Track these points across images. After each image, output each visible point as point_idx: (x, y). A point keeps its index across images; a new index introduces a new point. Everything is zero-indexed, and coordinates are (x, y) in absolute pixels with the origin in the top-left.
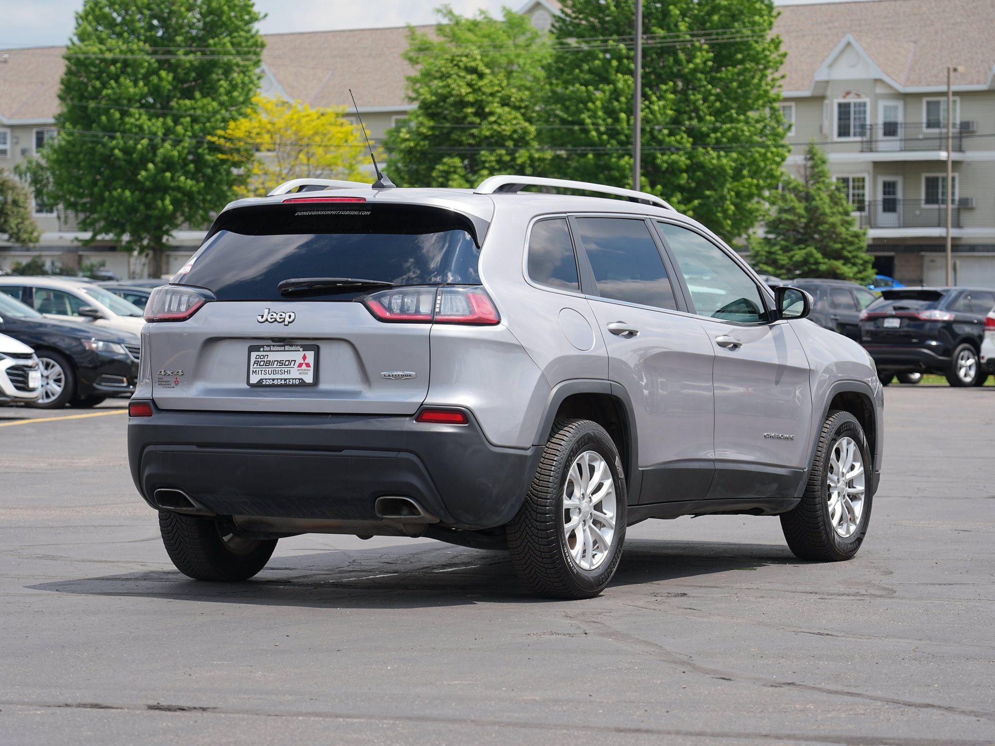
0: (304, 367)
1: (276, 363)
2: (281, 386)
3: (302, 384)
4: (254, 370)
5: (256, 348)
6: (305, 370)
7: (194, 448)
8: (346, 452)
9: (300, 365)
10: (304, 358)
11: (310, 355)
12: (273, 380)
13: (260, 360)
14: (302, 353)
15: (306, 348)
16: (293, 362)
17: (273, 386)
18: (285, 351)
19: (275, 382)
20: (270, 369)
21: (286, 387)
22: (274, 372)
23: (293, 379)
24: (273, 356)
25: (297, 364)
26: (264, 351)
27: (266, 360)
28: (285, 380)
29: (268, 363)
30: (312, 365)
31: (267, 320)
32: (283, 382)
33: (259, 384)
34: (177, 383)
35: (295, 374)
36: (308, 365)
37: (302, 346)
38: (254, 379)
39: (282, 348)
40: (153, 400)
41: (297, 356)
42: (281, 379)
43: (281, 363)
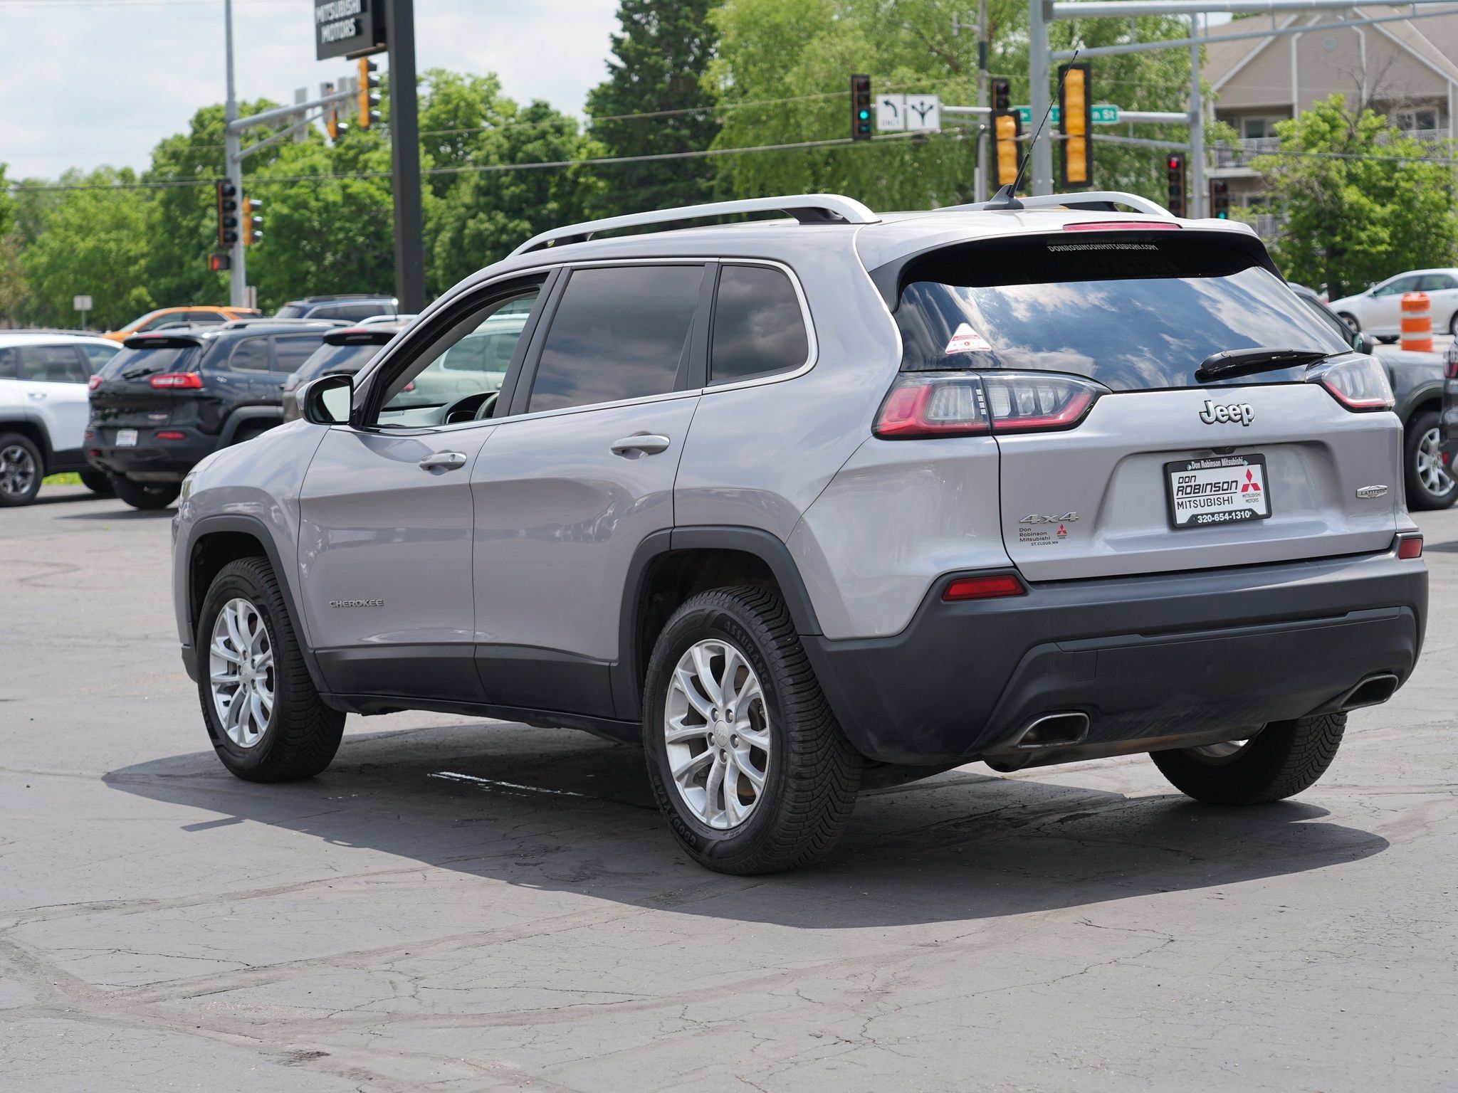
0: (1251, 488)
1: (1209, 487)
2: (1225, 523)
3: (1255, 517)
4: (1180, 501)
5: (1182, 466)
6: (1253, 495)
7: (1137, 638)
8: (1350, 616)
9: (1245, 488)
10: (1249, 476)
11: (1256, 470)
12: (1213, 515)
13: (1184, 485)
14: (1244, 470)
15: (1252, 459)
16: (1234, 484)
17: (1214, 524)
18: (1222, 467)
19: (1216, 518)
20: (1202, 498)
21: (1232, 521)
22: (1209, 503)
23: (1241, 511)
24: (1203, 477)
25: (1240, 487)
26: (1192, 470)
27: (1193, 484)
28: (1230, 513)
29: (1198, 489)
30: (1261, 485)
31: (1216, 419)
32: (1227, 517)
33: (1193, 523)
34: (1062, 533)
35: (1239, 502)
36: (1256, 487)
37: (1245, 458)
38: (1182, 516)
39: (1218, 463)
40: (1015, 566)
41: (1240, 474)
42: (1224, 513)
43: (1216, 486)
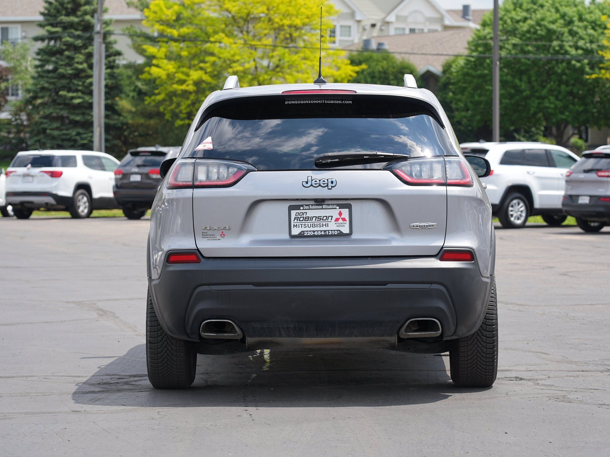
0: (340, 221)
1: (314, 218)
2: (321, 236)
3: (341, 234)
4: (295, 224)
5: (297, 208)
6: (341, 223)
7: (251, 287)
8: (389, 286)
9: (337, 220)
10: (340, 214)
11: (345, 212)
12: (314, 231)
13: (299, 216)
14: (338, 210)
15: (342, 206)
16: (330, 218)
17: (314, 236)
18: (323, 209)
19: (316, 233)
20: (309, 224)
21: (326, 236)
22: (314, 226)
23: (332, 231)
24: (310, 213)
25: (334, 219)
26: (303, 209)
27: (305, 216)
28: (325, 231)
29: (308, 219)
30: (347, 219)
31: (312, 185)
32: (323, 233)
33: (301, 236)
34: (223, 235)
35: (332, 226)
36: (344, 219)
37: (338, 205)
38: (296, 231)
39: (321, 207)
40: (198, 249)
41: (334, 213)
42: (321, 231)
43: (319, 218)
